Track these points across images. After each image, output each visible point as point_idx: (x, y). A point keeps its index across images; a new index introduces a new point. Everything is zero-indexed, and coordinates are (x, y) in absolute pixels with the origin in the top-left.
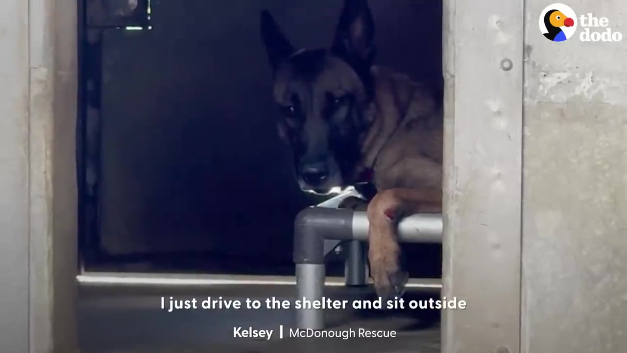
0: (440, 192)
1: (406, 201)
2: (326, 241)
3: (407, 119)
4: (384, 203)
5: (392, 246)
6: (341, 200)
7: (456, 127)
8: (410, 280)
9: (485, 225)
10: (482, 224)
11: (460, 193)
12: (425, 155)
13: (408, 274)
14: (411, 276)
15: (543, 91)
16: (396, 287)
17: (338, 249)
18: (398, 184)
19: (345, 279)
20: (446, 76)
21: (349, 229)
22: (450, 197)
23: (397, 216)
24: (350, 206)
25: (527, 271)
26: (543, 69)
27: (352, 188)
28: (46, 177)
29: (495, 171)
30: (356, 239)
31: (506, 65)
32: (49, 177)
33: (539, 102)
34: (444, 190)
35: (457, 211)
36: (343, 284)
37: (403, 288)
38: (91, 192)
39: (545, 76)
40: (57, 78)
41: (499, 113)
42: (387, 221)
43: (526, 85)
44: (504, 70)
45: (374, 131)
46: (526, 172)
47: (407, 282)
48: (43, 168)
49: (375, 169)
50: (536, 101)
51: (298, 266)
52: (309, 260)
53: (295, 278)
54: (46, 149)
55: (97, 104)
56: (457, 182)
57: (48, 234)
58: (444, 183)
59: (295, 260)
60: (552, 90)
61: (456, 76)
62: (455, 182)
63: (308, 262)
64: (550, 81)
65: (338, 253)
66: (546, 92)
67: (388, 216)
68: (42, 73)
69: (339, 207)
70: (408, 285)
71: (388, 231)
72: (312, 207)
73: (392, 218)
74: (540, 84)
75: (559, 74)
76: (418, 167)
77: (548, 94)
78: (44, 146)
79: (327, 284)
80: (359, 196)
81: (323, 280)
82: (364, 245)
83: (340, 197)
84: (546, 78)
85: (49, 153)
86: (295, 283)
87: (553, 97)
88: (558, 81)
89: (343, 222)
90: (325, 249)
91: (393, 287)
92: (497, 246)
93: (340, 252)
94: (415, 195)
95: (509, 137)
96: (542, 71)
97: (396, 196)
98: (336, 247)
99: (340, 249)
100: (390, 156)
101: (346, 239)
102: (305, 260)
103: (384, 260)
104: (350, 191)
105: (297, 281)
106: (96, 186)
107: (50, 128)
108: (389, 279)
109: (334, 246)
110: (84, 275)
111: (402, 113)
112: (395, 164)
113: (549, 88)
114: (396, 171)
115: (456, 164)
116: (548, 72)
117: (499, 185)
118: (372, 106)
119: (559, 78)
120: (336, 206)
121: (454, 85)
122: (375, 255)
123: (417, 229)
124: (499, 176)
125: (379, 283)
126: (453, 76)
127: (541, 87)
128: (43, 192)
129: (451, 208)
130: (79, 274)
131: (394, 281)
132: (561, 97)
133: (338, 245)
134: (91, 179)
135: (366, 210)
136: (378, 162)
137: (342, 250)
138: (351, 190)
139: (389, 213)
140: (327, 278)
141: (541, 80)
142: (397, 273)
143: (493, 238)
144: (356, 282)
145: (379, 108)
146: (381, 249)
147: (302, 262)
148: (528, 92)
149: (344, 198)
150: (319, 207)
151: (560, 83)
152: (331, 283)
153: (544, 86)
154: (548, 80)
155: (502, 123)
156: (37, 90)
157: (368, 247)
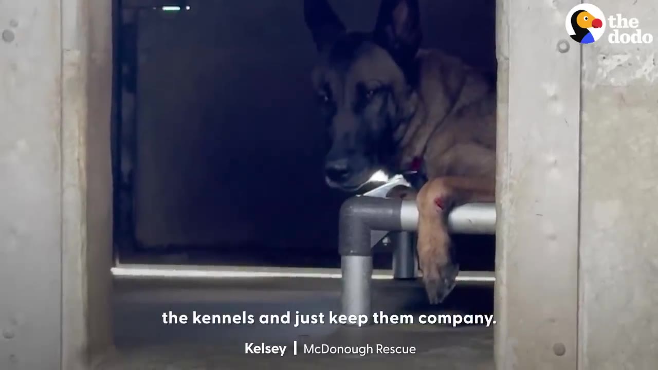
0: (493, 181)
1: (456, 190)
2: (373, 232)
3: (458, 105)
4: (434, 191)
5: (442, 237)
6: (389, 189)
7: (509, 112)
8: (461, 272)
9: (541, 215)
10: (537, 214)
11: (515, 182)
12: (477, 141)
13: (458, 267)
14: (462, 269)
15: (602, 74)
16: (446, 281)
17: (386, 241)
18: (450, 172)
19: (393, 271)
20: (500, 58)
21: (397, 218)
22: (504, 186)
23: (447, 205)
24: (398, 195)
25: (584, 263)
26: (601, 51)
27: (401, 176)
28: (79, 164)
29: (551, 158)
30: (405, 231)
31: (563, 47)
32: (83, 164)
33: (598, 86)
34: (497, 178)
35: (512, 201)
36: (391, 277)
37: (453, 281)
38: (125, 180)
39: (604, 58)
40: (90, 61)
41: (555, 98)
42: (437, 211)
43: (584, 67)
44: (560, 51)
45: (417, 121)
46: (584, 158)
47: (457, 275)
48: (76, 155)
49: (425, 157)
50: (594, 86)
51: (343, 258)
52: (355, 252)
53: (339, 270)
54: (79, 136)
55: (132, 88)
56: (511, 169)
57: (81, 224)
58: (498, 170)
59: (340, 252)
60: (611, 73)
61: (510, 59)
62: (509, 169)
63: (354, 254)
64: (611, 63)
65: (386, 245)
66: (605, 75)
67: (439, 206)
68: (75, 55)
69: (387, 196)
70: (458, 279)
71: (438, 221)
72: (359, 196)
73: (442, 208)
74: (598, 66)
75: (619, 57)
76: (470, 154)
77: (607, 77)
78: (77, 133)
79: (374, 277)
80: (408, 185)
81: (370, 273)
82: (413, 236)
83: (388, 186)
84: (605, 60)
85: (82, 139)
86: (339, 276)
87: (612, 80)
88: (618, 63)
89: (390, 211)
90: (372, 239)
91: (443, 280)
92: (553, 237)
93: (388, 244)
94: (467, 183)
95: (566, 122)
96: (602, 53)
97: (446, 185)
98: (383, 238)
99: (388, 241)
100: (440, 142)
101: (394, 230)
102: (352, 252)
103: (434, 252)
104: (398, 180)
105: (343, 273)
106: (131, 175)
107: (83, 112)
108: (440, 273)
109: (382, 237)
110: (119, 267)
111: (453, 99)
112: (445, 151)
113: (608, 71)
114: (447, 158)
115: (510, 151)
116: (607, 55)
117: (554, 174)
118: (414, 96)
119: (619, 60)
120: (384, 196)
121: (508, 68)
122: (424, 247)
123: (470, 220)
124: (555, 164)
125: (428, 276)
126: (507, 59)
127: (600, 70)
128: (76, 181)
129: (504, 197)
130: (114, 266)
131: (444, 274)
132: (619, 81)
133: (386, 236)
134: (126, 167)
135: (415, 199)
136: (428, 150)
137: (390, 241)
138: (400, 179)
139: (439, 203)
140: (375, 271)
141: (600, 62)
142: (448, 265)
143: (548, 228)
144: (404, 275)
145: (421, 98)
146: (430, 241)
147: (348, 254)
148: (586, 76)
149: (393, 187)
150: (365, 196)
151: (620, 65)
152: (378, 276)
153: (603, 69)
154: (606, 62)
155: (558, 108)
156: (70, 73)
157: (417, 238)
